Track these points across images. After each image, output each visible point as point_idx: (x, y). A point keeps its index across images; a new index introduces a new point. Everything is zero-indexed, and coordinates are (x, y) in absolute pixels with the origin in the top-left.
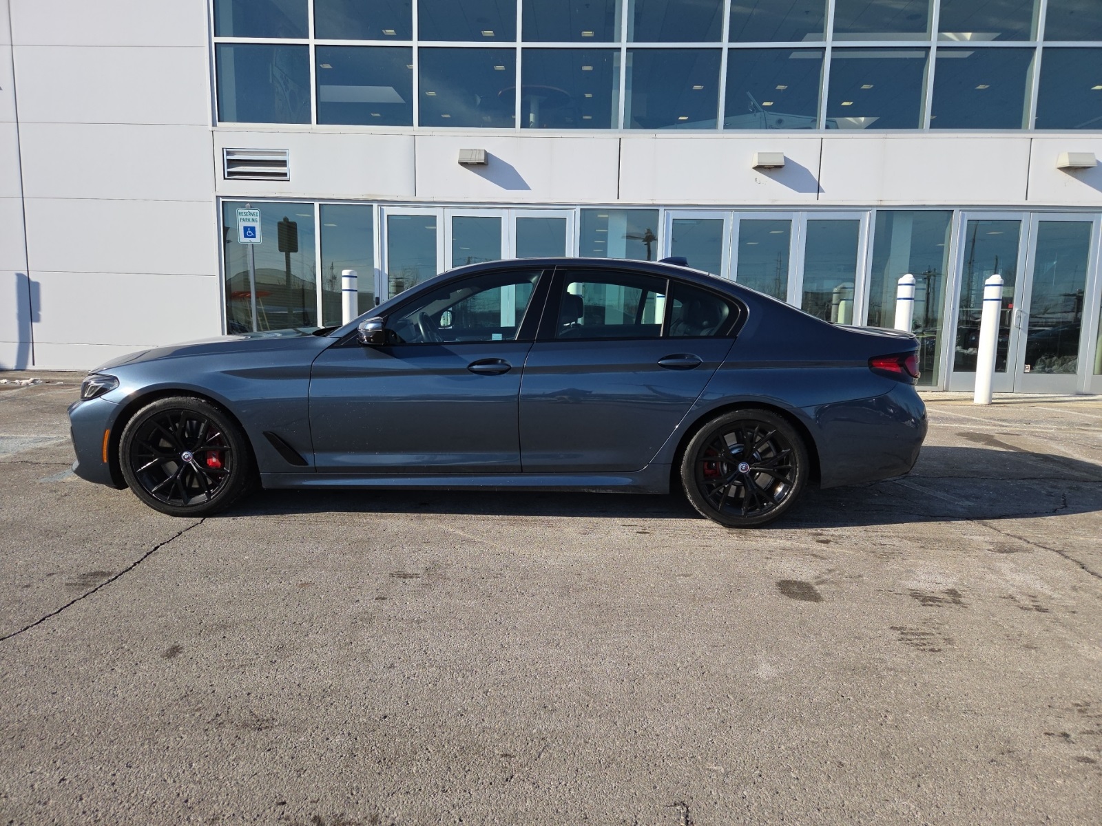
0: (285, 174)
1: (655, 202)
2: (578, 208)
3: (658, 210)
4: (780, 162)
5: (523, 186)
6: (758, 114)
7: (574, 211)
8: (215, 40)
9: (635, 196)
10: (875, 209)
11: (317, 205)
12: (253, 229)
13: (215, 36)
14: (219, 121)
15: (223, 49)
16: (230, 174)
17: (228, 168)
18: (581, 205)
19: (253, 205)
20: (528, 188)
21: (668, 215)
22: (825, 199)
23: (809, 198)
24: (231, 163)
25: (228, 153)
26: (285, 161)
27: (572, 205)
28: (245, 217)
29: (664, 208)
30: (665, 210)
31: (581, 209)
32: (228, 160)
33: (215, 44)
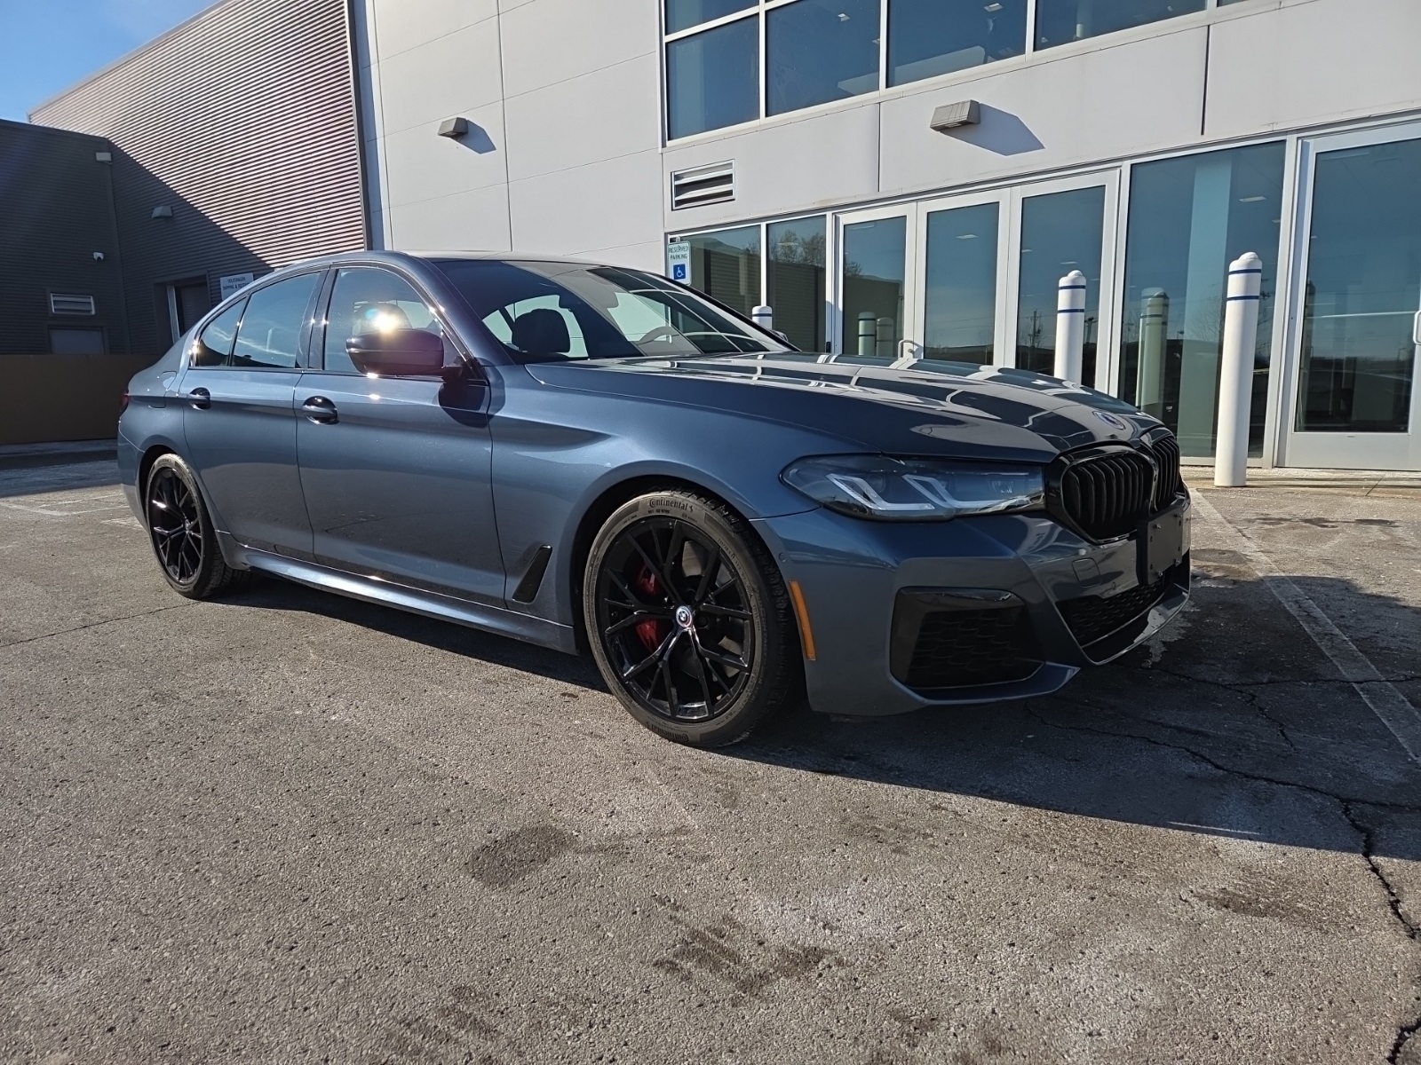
0: (730, 193)
1: (1277, 128)
2: (1126, 165)
3: (1284, 142)
5: (1033, 144)
7: (1118, 170)
8: (667, 39)
11: (763, 225)
13: (667, 34)
14: (669, 140)
15: (677, 47)
16: (679, 203)
17: (676, 196)
18: (1132, 157)
19: (685, 239)
20: (1041, 146)
21: (1305, 148)
24: (681, 189)
25: (677, 177)
26: (730, 176)
27: (1113, 162)
28: (674, 254)
29: (1296, 136)
30: (1298, 138)
31: (1132, 165)
32: (677, 186)
33: (667, 44)
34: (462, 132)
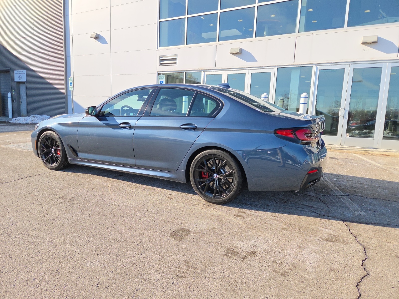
0: (176, 63)
1: (311, 63)
2: (276, 68)
3: (312, 66)
4: (376, 40)
5: (255, 60)
7: (274, 69)
8: (160, 20)
9: (301, 61)
11: (184, 72)
12: (163, 82)
13: (159, 19)
14: (159, 47)
15: (162, 23)
16: (161, 64)
17: (161, 62)
18: (278, 66)
19: (163, 74)
20: (256, 61)
21: (317, 68)
24: (162, 60)
25: (161, 57)
26: (176, 58)
28: (160, 78)
29: (315, 65)
30: (315, 66)
31: (278, 68)
32: (161, 60)
33: (160, 22)
34: (97, 37)
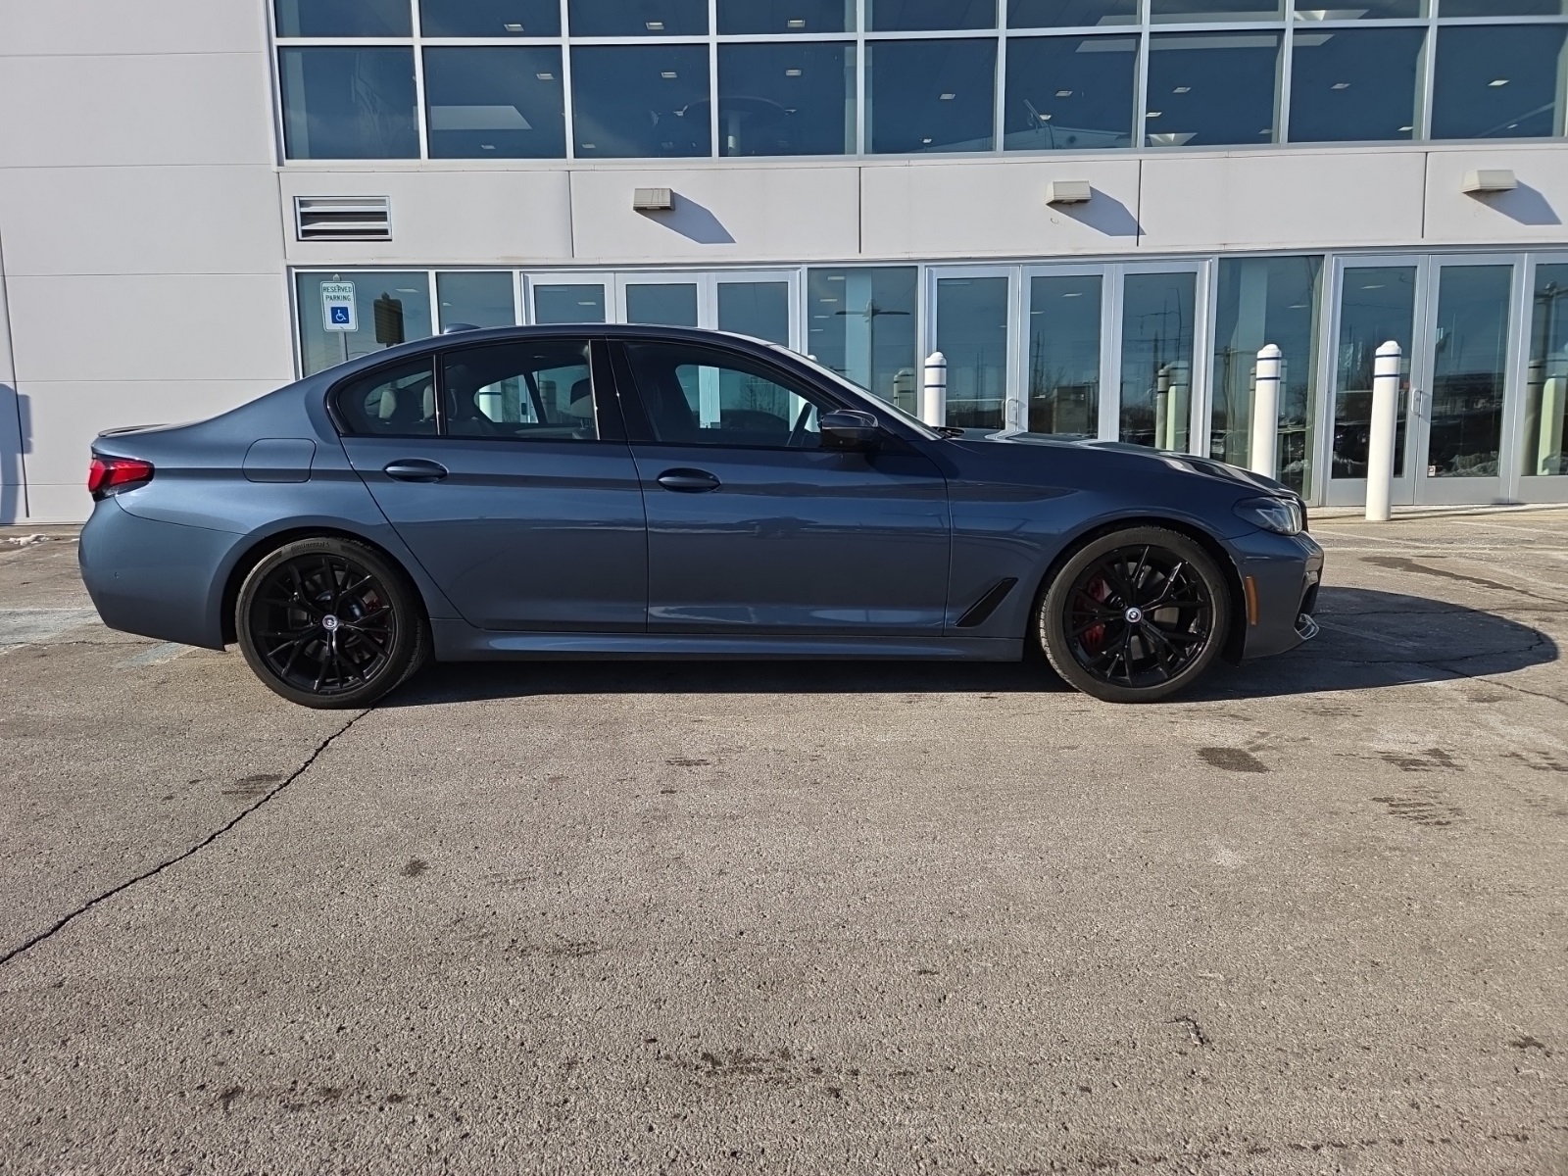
0: (385, 232)
1: (912, 256)
2: (805, 267)
4: (1085, 194)
5: (724, 237)
6: (1041, 130)
7: (798, 272)
8: (277, 42)
9: (883, 248)
10: (1218, 256)
11: (432, 274)
12: (345, 310)
13: (277, 37)
14: (287, 158)
15: (289, 55)
16: (306, 233)
17: (302, 225)
18: (808, 263)
20: (733, 241)
21: (930, 273)
22: (1148, 244)
23: (1124, 244)
24: (307, 218)
25: (302, 204)
26: (385, 213)
27: (795, 264)
28: (332, 294)
29: (925, 264)
30: (927, 266)
31: (809, 269)
32: (302, 214)
33: (278, 48)
